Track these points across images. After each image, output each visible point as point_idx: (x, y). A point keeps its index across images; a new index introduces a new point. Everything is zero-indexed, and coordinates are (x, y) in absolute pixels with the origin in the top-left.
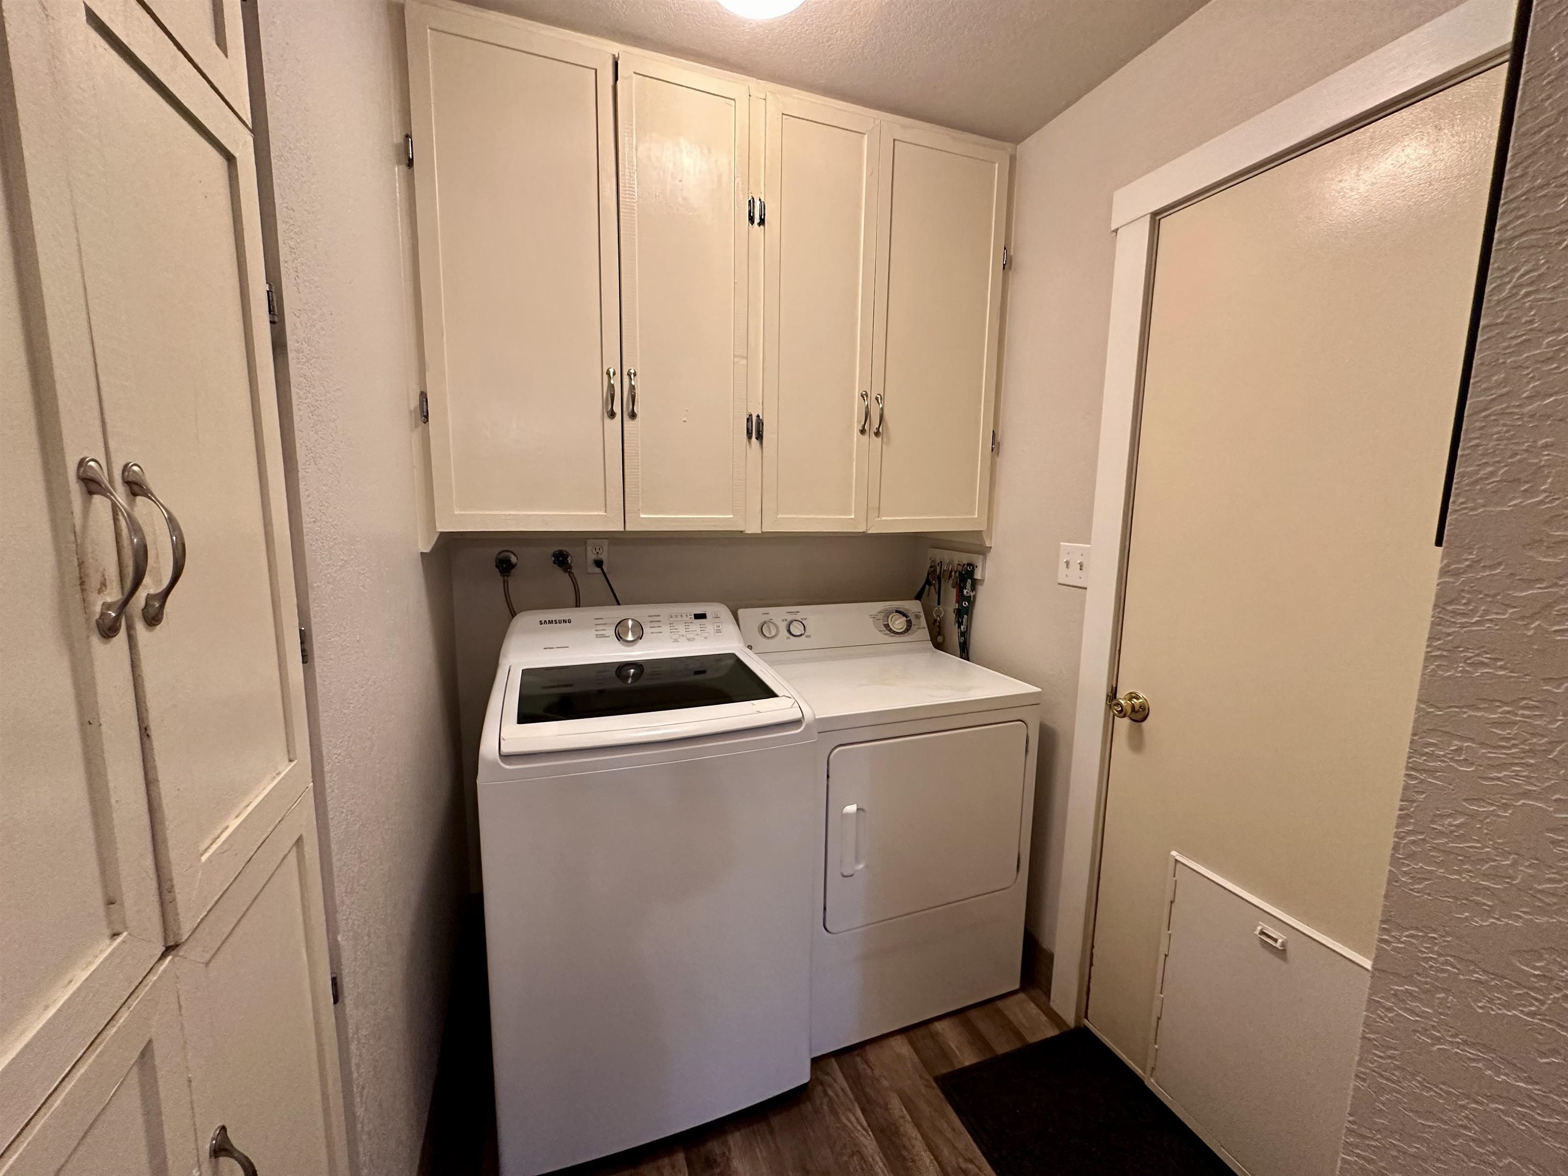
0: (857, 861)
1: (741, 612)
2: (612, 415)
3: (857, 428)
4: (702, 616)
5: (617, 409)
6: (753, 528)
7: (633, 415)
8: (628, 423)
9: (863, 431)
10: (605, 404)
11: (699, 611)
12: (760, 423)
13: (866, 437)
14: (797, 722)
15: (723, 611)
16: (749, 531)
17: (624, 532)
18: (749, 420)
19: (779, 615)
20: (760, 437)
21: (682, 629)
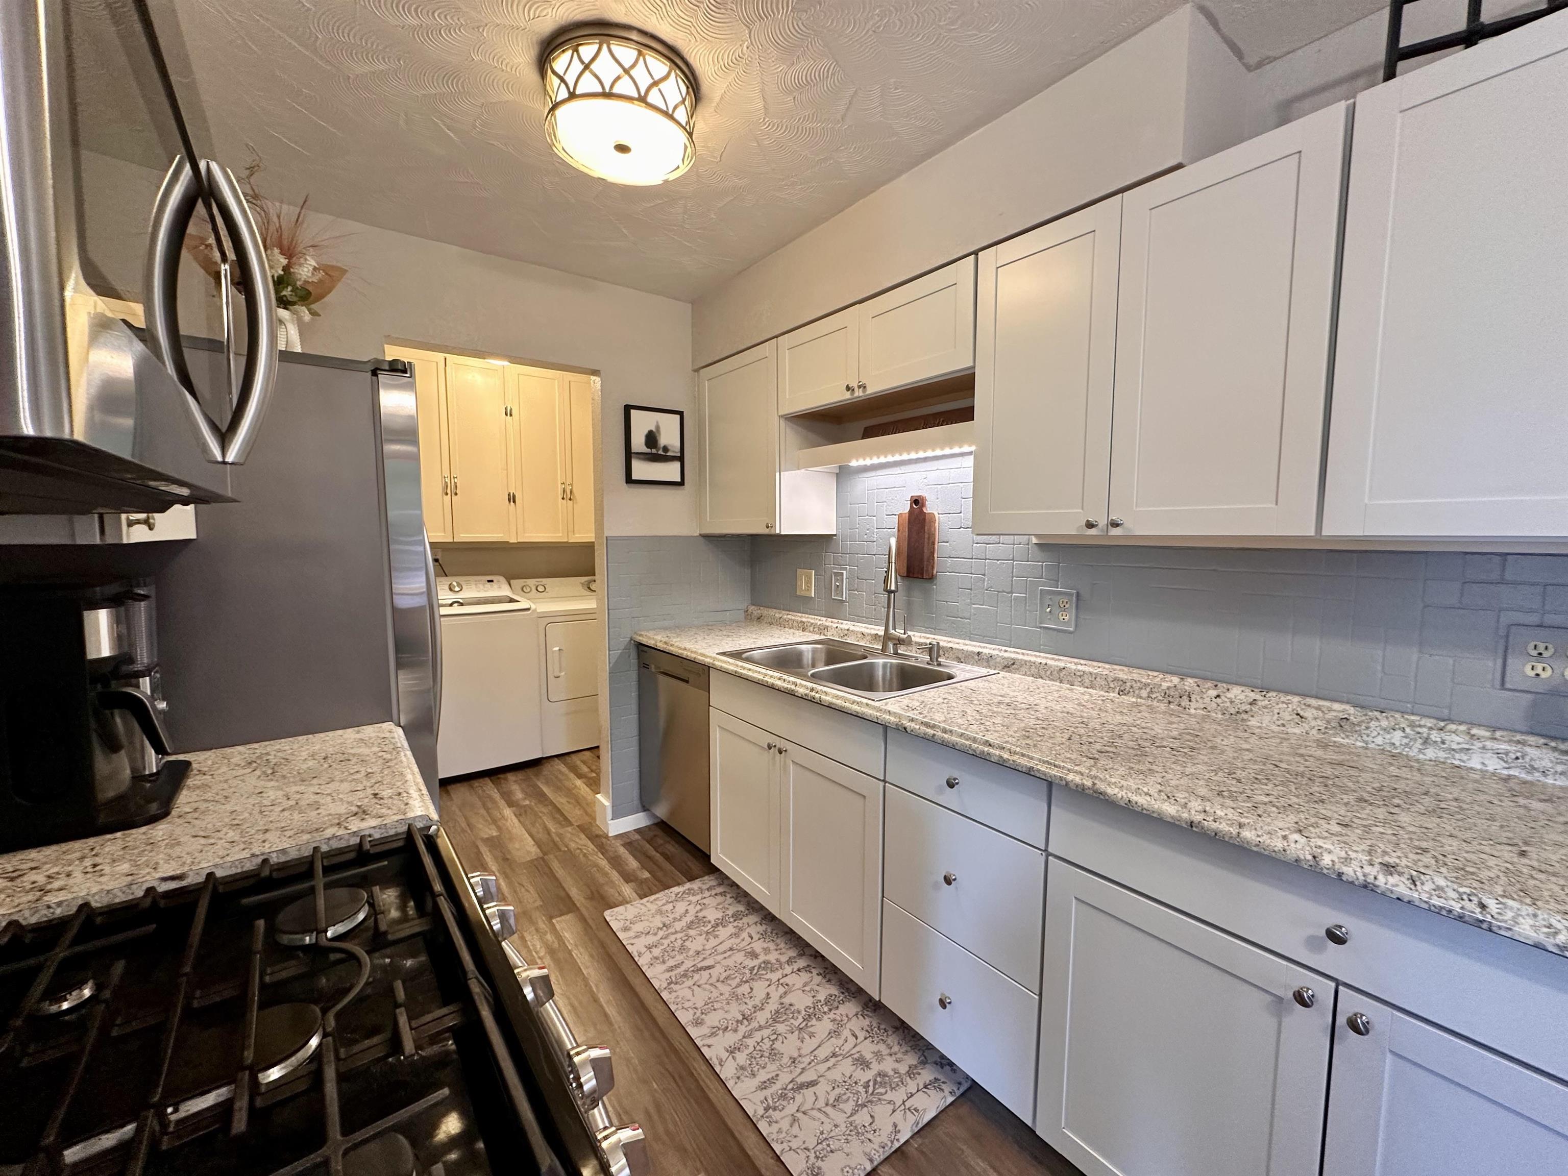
0: (560, 671)
1: (512, 581)
2: (447, 494)
3: (560, 497)
4: (492, 581)
5: (449, 492)
6: (513, 540)
7: (456, 494)
8: (454, 498)
9: (563, 498)
10: (443, 489)
11: (490, 578)
12: (514, 496)
13: (564, 501)
14: (528, 609)
15: (502, 579)
16: (511, 541)
17: (454, 543)
18: (509, 495)
19: (532, 582)
20: (514, 502)
21: (481, 586)
